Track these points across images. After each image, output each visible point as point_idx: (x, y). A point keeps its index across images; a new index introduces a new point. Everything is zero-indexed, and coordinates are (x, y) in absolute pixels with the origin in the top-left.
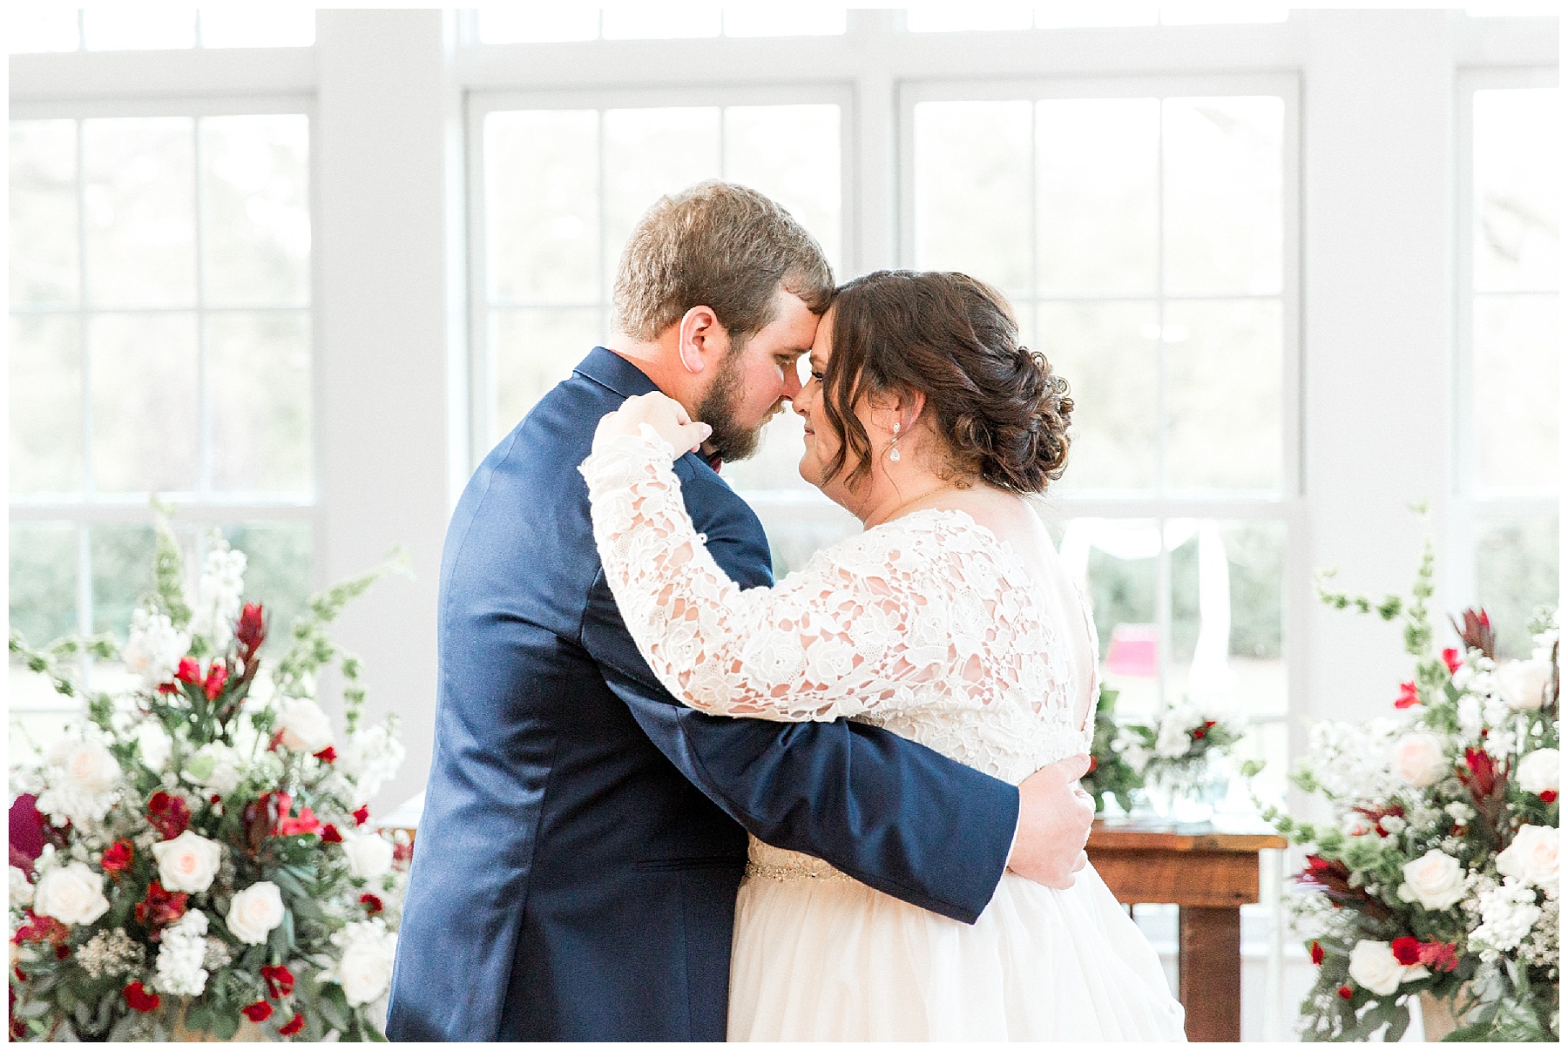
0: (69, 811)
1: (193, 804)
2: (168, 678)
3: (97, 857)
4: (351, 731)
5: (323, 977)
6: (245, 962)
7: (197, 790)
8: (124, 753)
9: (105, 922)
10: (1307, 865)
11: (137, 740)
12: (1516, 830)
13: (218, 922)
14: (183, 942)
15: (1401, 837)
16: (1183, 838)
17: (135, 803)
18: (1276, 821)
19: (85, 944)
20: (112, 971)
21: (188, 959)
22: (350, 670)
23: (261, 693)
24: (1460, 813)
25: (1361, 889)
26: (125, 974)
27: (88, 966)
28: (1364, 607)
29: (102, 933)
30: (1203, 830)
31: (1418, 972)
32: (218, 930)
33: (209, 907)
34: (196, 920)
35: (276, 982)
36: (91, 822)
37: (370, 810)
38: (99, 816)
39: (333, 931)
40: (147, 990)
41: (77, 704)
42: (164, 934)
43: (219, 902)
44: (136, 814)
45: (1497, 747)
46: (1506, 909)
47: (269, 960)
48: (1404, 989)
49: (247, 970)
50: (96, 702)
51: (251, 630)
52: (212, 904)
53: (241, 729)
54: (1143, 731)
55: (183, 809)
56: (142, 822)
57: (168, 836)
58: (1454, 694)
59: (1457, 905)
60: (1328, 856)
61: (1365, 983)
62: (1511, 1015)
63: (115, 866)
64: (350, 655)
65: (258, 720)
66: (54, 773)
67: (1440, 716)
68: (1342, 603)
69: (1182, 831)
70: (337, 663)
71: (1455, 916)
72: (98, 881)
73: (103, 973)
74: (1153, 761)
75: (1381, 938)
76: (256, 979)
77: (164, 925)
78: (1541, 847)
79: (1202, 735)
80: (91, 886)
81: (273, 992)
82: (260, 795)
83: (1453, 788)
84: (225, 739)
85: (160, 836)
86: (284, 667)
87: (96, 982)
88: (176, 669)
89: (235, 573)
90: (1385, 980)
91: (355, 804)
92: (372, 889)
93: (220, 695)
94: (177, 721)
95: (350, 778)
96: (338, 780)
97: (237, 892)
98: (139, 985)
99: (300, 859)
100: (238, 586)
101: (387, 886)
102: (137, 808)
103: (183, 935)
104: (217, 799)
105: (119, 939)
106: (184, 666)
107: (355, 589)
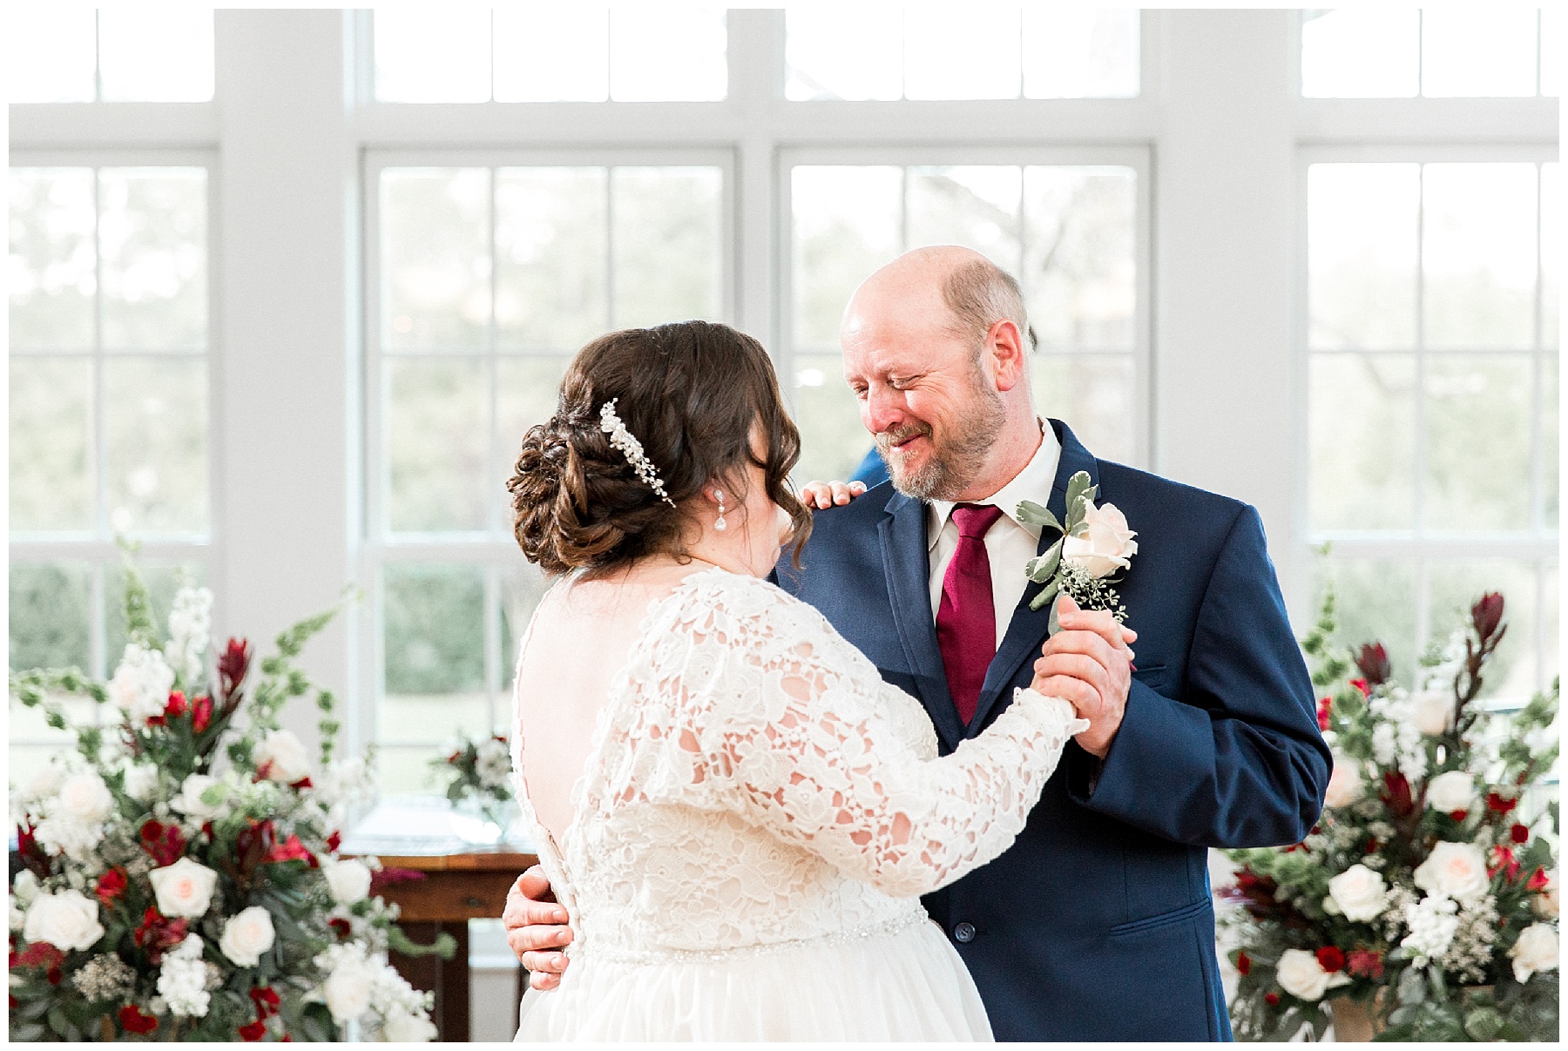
0: (63, 841)
1: (185, 833)
2: (159, 712)
3: (93, 884)
4: (325, 760)
5: (312, 996)
6: (235, 984)
7: (188, 820)
8: (114, 782)
9: (98, 948)
10: (1234, 881)
11: (123, 771)
12: (1431, 847)
13: (211, 947)
14: (183, 965)
15: (1325, 856)
17: (127, 830)
19: (81, 968)
20: (107, 995)
21: (191, 982)
22: (325, 702)
23: (241, 724)
24: (1381, 831)
25: (1288, 904)
26: (121, 998)
27: (84, 990)
29: (98, 958)
31: (1341, 979)
33: (200, 931)
34: (194, 943)
35: (264, 1003)
36: (84, 851)
37: (342, 836)
38: (92, 844)
39: (316, 953)
40: (143, 1012)
41: (70, 735)
42: (165, 957)
43: (208, 926)
44: (127, 842)
45: (1413, 770)
46: (1433, 920)
47: (255, 981)
48: (1329, 994)
49: (237, 991)
50: (85, 733)
51: (235, 663)
52: (206, 927)
53: (220, 758)
55: (178, 837)
56: (133, 849)
57: (163, 863)
58: (1370, 722)
59: (1378, 917)
60: (1262, 871)
61: (1293, 989)
62: (1432, 1017)
63: (109, 892)
64: (325, 687)
65: (235, 752)
66: (51, 804)
67: (1358, 744)
70: (312, 696)
71: (1376, 927)
72: (92, 906)
73: (98, 995)
75: (1304, 948)
76: (246, 1003)
77: (166, 950)
78: (1457, 862)
80: (86, 913)
81: (262, 1014)
82: (255, 822)
83: (1372, 808)
84: (203, 770)
85: (154, 862)
86: (261, 700)
87: (92, 1005)
88: (165, 701)
89: (203, 609)
90: (1311, 987)
91: (328, 832)
92: (341, 912)
93: (207, 727)
94: (162, 752)
95: (324, 807)
96: (310, 809)
97: (229, 916)
98: (135, 1008)
99: (285, 885)
100: (206, 622)
101: (359, 910)
102: (129, 837)
103: (183, 959)
104: (208, 827)
105: (113, 964)
106: (172, 699)
107: (317, 625)
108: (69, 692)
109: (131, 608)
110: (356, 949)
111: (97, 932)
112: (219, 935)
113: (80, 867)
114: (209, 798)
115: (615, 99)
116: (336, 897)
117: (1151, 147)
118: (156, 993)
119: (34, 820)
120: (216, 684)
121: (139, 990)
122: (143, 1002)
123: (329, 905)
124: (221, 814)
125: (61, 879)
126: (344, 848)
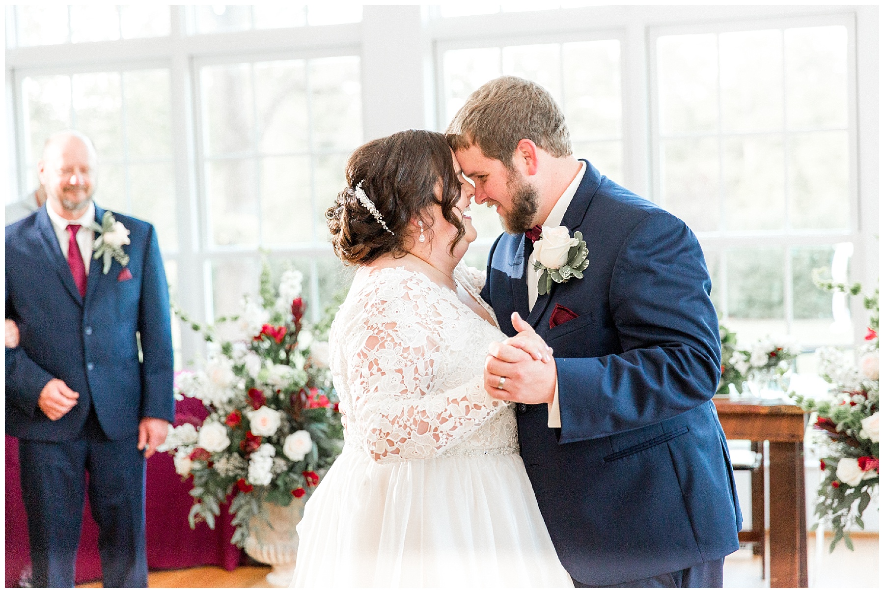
0: (212, 398)
1: (268, 393)
2: (259, 333)
3: (223, 419)
6: (294, 470)
7: (271, 387)
8: (238, 370)
9: (227, 451)
11: (245, 364)
13: (278, 451)
14: (261, 459)
15: (863, 406)
16: (763, 407)
17: (243, 393)
18: (795, 398)
19: (218, 461)
20: (231, 474)
21: (263, 468)
23: (305, 339)
25: (843, 432)
26: (236, 476)
27: (219, 471)
28: (842, 288)
29: (227, 456)
30: (776, 403)
32: (280, 454)
33: (271, 441)
34: (268, 449)
35: (310, 479)
36: (222, 403)
38: (226, 399)
41: (216, 346)
42: (252, 455)
44: (243, 399)
47: (306, 467)
48: (863, 483)
49: (295, 473)
50: (225, 345)
51: (298, 309)
52: (277, 442)
54: (745, 353)
55: (263, 396)
56: (245, 402)
57: (255, 409)
60: (823, 416)
61: (844, 480)
63: (233, 424)
65: (305, 353)
68: (830, 286)
69: (765, 404)
72: (224, 430)
73: (226, 473)
74: (750, 368)
75: (852, 457)
76: (299, 478)
77: (253, 451)
79: (775, 356)
80: (221, 433)
81: (308, 484)
82: (298, 388)
84: (286, 362)
85: (252, 409)
87: (224, 479)
88: (261, 328)
89: (296, 282)
90: (854, 479)
98: (243, 480)
99: (319, 420)
102: (244, 397)
103: (262, 456)
105: (236, 459)
106: (264, 327)
111: (227, 443)
112: (283, 444)
120: (289, 318)
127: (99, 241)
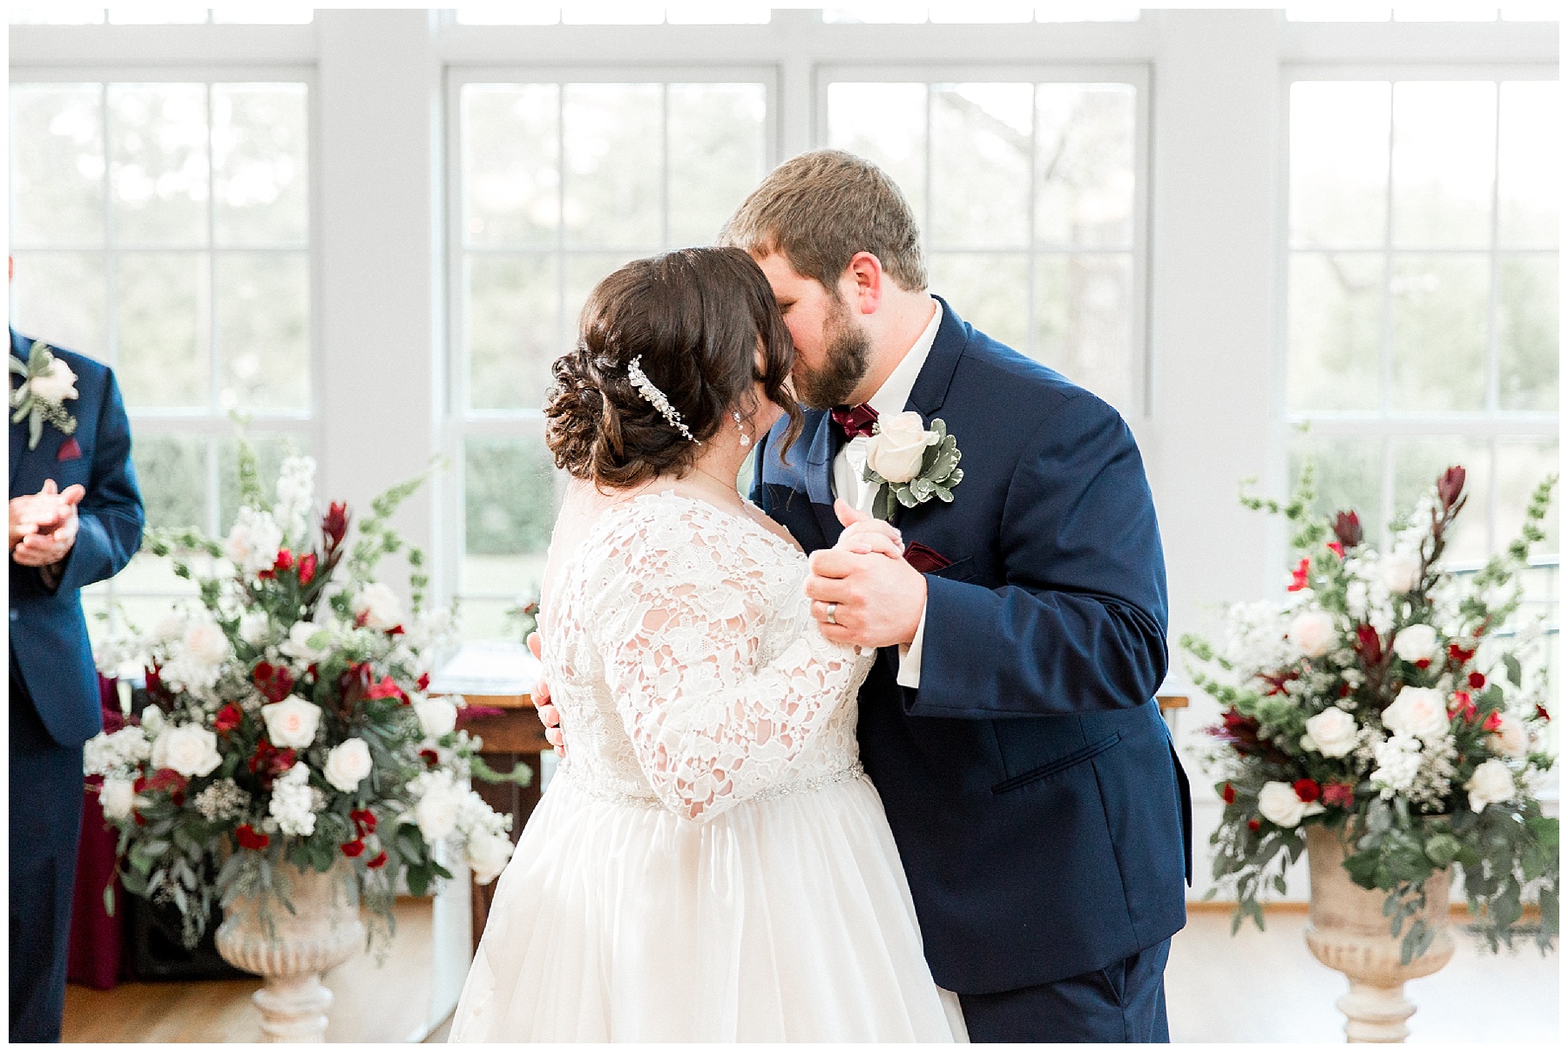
0: (185, 678)
1: (292, 673)
2: (269, 566)
3: (212, 718)
4: (416, 610)
5: (405, 818)
6: (336, 807)
7: (295, 662)
8: (230, 628)
9: (216, 775)
10: (1221, 721)
11: (239, 618)
12: (1397, 692)
13: (316, 775)
14: (291, 790)
15: (1303, 699)
17: (241, 671)
18: (1204, 685)
19: (202, 791)
20: (225, 816)
21: (299, 804)
22: (415, 559)
23: (342, 578)
24: (1353, 677)
25: (1269, 741)
26: (236, 819)
27: (204, 811)
28: (1274, 508)
29: (217, 783)
31: (1316, 808)
33: (306, 759)
34: (301, 771)
35: (363, 823)
36: (203, 688)
37: (431, 678)
38: (211, 683)
39: (409, 780)
40: (257, 830)
41: (192, 587)
42: (276, 783)
43: (313, 756)
44: (242, 681)
45: (1382, 624)
46: (1399, 756)
47: (355, 804)
48: (1305, 821)
49: (339, 813)
50: (207, 585)
51: (336, 525)
52: (312, 757)
53: (323, 608)
55: (287, 677)
56: (247, 687)
57: (274, 700)
58: (1342, 582)
59: (1350, 753)
60: (1246, 713)
61: (1273, 817)
62: (1397, 842)
63: (226, 726)
64: (416, 546)
65: (336, 602)
66: (175, 648)
67: (1333, 599)
68: (1257, 505)
70: (403, 553)
71: (1347, 762)
72: (211, 738)
73: (217, 815)
75: (1283, 780)
76: (347, 824)
77: (276, 776)
78: (1420, 706)
80: (206, 743)
81: (361, 833)
82: (354, 664)
83: (1345, 657)
84: (308, 618)
85: (265, 699)
86: (359, 557)
87: (212, 825)
88: (275, 558)
89: (308, 475)
90: (1289, 815)
91: (418, 674)
92: (429, 744)
93: (312, 580)
94: (272, 602)
95: (414, 651)
96: (402, 653)
97: (332, 747)
98: (249, 827)
99: (381, 719)
100: (310, 487)
101: (445, 742)
102: (244, 677)
103: (291, 784)
104: (313, 668)
105: (231, 789)
106: (281, 556)
107: (407, 490)
108: (190, 548)
109: (244, 474)
110: (443, 777)
111: (216, 760)
112: (324, 764)
113: (200, 703)
114: (313, 643)
115: (671, 22)
116: (426, 730)
117: (1151, 65)
118: (268, 814)
119: (160, 661)
120: (317, 541)
121: (253, 812)
122: (256, 822)
123: (419, 738)
124: (323, 657)
125: (184, 714)
126: (431, 688)
127: (21, 393)
